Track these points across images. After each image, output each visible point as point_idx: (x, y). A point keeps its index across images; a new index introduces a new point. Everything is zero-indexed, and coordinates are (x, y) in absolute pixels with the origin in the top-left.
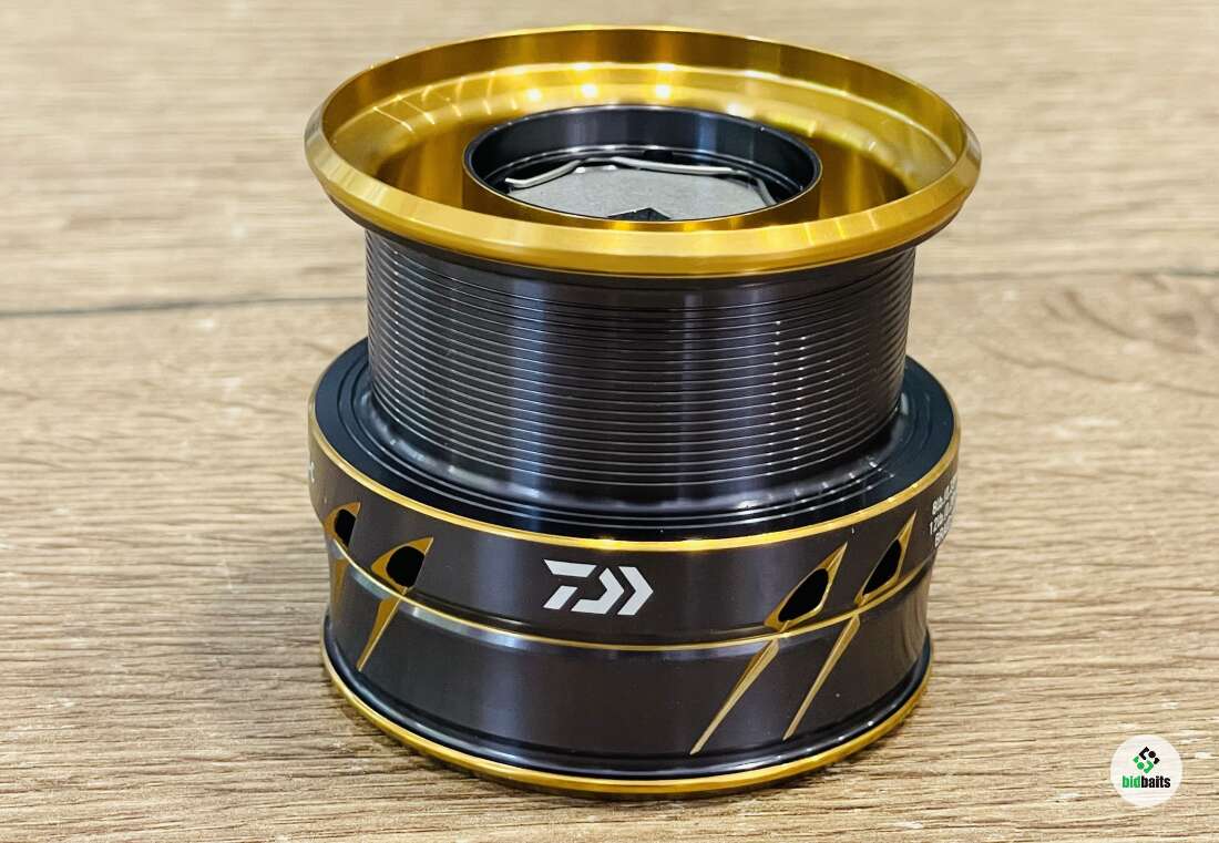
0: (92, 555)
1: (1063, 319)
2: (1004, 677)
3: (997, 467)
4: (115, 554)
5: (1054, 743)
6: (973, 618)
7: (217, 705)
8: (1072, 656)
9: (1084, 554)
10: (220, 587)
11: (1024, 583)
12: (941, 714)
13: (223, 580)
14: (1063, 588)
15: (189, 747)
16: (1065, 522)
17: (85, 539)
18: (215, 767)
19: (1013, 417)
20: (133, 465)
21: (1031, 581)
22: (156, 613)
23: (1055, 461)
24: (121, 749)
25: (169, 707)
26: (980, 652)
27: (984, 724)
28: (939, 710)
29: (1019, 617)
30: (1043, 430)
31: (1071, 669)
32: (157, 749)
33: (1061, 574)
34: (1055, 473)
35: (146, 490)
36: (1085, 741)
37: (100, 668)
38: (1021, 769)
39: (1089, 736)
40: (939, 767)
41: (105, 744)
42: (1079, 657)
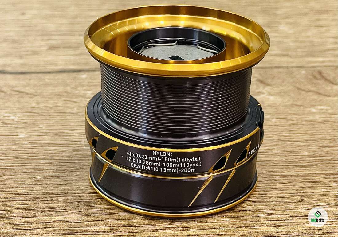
0: (48, 138)
1: (317, 79)
2: (291, 176)
3: (295, 119)
4: (54, 138)
5: (303, 194)
6: (284, 160)
7: (79, 179)
8: (310, 171)
9: (316, 143)
10: (82, 148)
11: (299, 151)
12: (273, 186)
13: (83, 146)
14: (309, 152)
15: (70, 190)
16: (312, 134)
17: (47, 134)
18: (77, 195)
19: (301, 106)
20: (61, 114)
21: (301, 150)
22: (64, 154)
23: (311, 118)
24: (52, 190)
25: (66, 179)
26: (285, 169)
27: (284, 189)
28: (273, 184)
29: (297, 160)
30: (309, 109)
31: (309, 175)
32: (62, 190)
33: (309, 149)
34: (311, 121)
35: (64, 121)
36: (311, 194)
37: (48, 169)
38: (293, 201)
39: (312, 192)
40: (271, 200)
41: (48, 189)
42: (312, 171)
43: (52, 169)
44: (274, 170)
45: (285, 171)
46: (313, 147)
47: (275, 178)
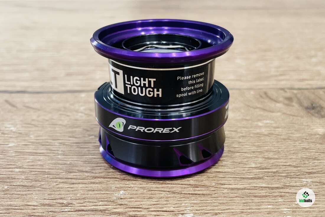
2: (238, 189)
3: (243, 132)
5: (249, 211)
6: (232, 172)
8: (256, 184)
9: (262, 155)
14: (256, 164)
16: (259, 146)
19: (249, 120)
21: (248, 162)
23: (258, 131)
26: (233, 181)
27: (231, 204)
28: (220, 198)
29: (244, 172)
30: (256, 123)
31: (256, 188)
33: (256, 160)
34: (258, 134)
39: (259, 209)
43: (21, 178)
44: (222, 182)
45: (233, 184)
46: (260, 159)
47: (223, 192)
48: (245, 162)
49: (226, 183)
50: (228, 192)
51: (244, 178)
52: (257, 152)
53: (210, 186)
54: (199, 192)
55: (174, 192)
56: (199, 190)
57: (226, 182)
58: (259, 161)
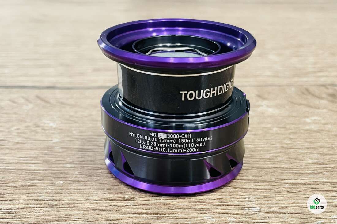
2: (300, 184)
6: (290, 167)
7: (98, 184)
8: (316, 179)
9: (317, 151)
11: (303, 158)
14: (313, 160)
15: (88, 196)
16: (311, 142)
18: (94, 202)
24: (71, 196)
25: (86, 184)
26: (293, 177)
28: (283, 193)
29: (302, 168)
30: (304, 119)
31: (317, 183)
33: (312, 156)
37: (72, 173)
42: (319, 179)
43: (75, 174)
44: (282, 178)
46: (315, 155)
47: (285, 186)
48: (300, 158)
49: (286, 179)
50: (290, 187)
51: (303, 173)
52: (310, 148)
53: (271, 181)
54: (260, 187)
55: (235, 186)
56: (260, 185)
57: (286, 177)
58: (315, 157)
